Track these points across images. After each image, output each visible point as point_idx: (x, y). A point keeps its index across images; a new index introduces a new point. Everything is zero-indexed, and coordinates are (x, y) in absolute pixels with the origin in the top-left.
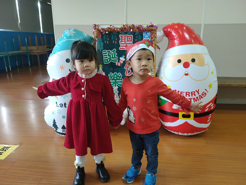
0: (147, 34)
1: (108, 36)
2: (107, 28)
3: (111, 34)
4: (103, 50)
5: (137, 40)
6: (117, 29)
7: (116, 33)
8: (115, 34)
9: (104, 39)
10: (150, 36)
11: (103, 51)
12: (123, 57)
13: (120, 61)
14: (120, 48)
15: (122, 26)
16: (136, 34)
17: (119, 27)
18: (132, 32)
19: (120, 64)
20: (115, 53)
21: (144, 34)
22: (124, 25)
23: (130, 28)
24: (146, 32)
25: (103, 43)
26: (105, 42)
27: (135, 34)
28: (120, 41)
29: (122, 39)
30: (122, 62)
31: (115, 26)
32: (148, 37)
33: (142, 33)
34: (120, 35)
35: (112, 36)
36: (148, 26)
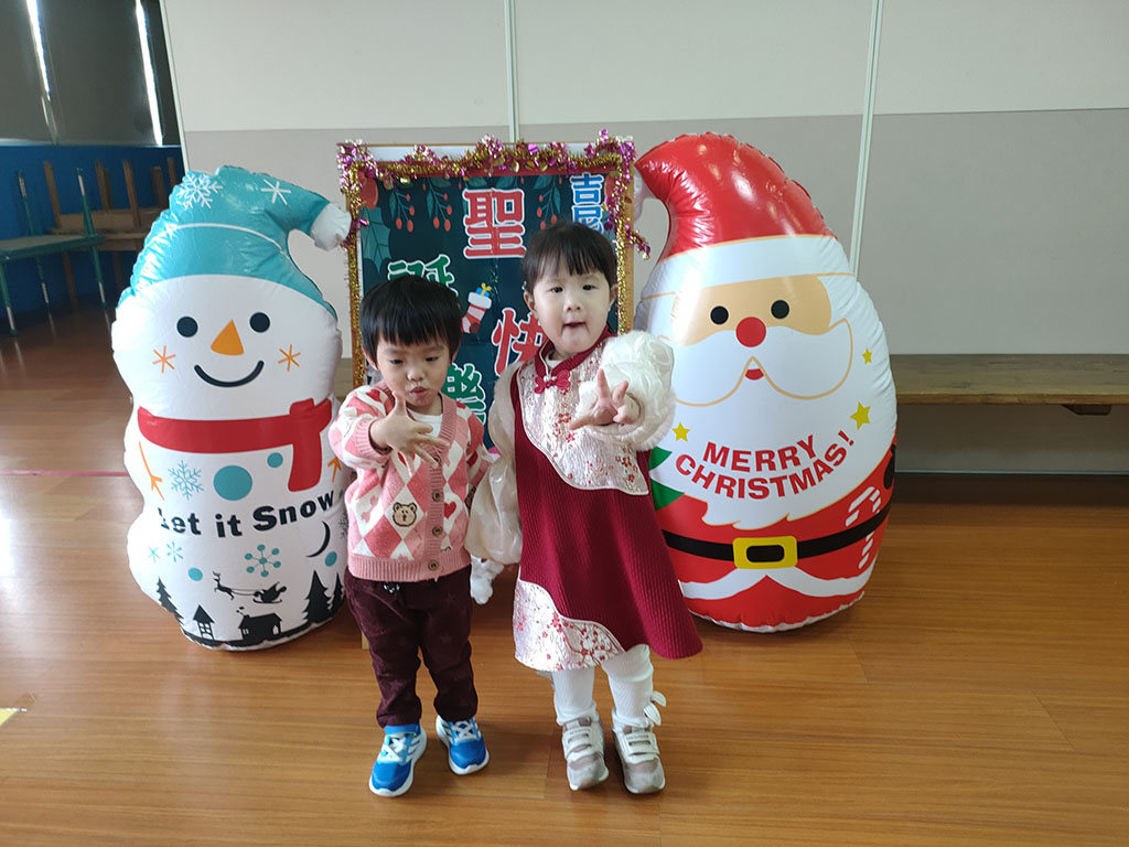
0: (591, 183)
1: (408, 198)
2: (402, 161)
3: (424, 186)
4: (386, 262)
5: (544, 211)
6: (451, 163)
7: (449, 184)
8: (440, 185)
9: (393, 213)
10: (602, 190)
11: (391, 264)
12: (484, 292)
13: (470, 308)
14: (468, 252)
15: (472, 149)
16: (537, 186)
17: (459, 152)
18: (519, 177)
19: (469, 325)
20: (446, 275)
21: (573, 184)
22: (481, 147)
23: (510, 159)
24: (583, 177)
25: (389, 230)
26: (399, 223)
27: (534, 185)
28: (466, 216)
29: (475, 211)
30: (480, 315)
31: (440, 152)
32: (596, 199)
33: (567, 182)
34: (466, 190)
35: (430, 198)
36: (594, 146)
